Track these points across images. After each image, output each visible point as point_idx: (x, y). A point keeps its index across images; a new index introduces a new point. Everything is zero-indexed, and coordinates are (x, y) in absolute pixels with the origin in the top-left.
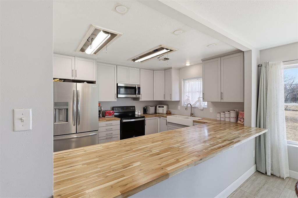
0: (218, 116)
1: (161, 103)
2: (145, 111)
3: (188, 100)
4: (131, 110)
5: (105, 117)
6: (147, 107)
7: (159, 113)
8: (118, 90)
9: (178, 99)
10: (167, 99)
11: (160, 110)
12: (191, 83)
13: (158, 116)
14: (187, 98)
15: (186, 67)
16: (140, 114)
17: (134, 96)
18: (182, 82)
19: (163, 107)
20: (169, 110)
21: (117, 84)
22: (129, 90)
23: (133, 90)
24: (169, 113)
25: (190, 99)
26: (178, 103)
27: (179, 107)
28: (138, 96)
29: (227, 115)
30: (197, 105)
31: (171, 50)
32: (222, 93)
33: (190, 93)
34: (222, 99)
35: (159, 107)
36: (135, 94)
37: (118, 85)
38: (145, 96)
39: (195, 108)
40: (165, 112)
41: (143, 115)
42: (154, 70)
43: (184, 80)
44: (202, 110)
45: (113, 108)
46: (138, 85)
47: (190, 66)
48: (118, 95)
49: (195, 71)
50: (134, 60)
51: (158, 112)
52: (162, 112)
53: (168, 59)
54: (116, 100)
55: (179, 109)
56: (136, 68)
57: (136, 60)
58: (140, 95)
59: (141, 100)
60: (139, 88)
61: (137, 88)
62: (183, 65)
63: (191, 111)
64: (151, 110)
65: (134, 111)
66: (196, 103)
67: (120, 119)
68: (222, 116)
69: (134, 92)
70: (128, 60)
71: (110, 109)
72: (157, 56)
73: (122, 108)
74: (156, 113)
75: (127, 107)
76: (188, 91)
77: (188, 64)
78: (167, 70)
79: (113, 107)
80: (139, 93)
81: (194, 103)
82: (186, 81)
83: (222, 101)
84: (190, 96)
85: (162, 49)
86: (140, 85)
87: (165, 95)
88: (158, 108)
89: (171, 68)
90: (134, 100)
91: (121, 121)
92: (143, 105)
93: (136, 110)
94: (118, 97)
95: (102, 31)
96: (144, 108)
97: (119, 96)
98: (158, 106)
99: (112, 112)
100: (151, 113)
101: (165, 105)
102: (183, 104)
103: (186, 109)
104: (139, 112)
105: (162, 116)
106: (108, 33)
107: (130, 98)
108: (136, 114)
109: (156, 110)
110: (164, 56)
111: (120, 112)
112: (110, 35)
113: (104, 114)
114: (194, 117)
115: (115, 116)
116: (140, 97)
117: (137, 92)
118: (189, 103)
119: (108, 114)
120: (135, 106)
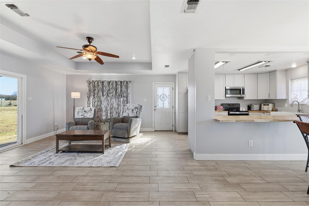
1: (266, 102)
2: (249, 108)
3: (296, 98)
4: (237, 107)
5: (216, 110)
6: (251, 105)
8: (227, 91)
9: (284, 97)
10: (272, 97)
11: (265, 108)
12: (299, 82)
13: (262, 112)
14: (295, 96)
15: (291, 69)
16: (244, 110)
17: (239, 96)
18: (290, 82)
19: (269, 105)
20: (275, 108)
21: (226, 87)
22: (234, 91)
23: (238, 91)
24: (274, 110)
25: (298, 97)
26: (284, 101)
27: (286, 105)
28: (242, 96)
30: (306, 102)
31: (269, 62)
33: (298, 92)
35: (264, 105)
36: (240, 94)
37: (226, 88)
38: (249, 95)
39: (303, 105)
40: (270, 109)
41: (247, 110)
42: (258, 74)
43: (292, 80)
45: (222, 105)
46: (242, 87)
47: (297, 67)
48: (226, 95)
49: (303, 71)
51: (262, 109)
52: (267, 110)
53: (270, 66)
54: (225, 99)
55: (286, 107)
56: (241, 74)
57: (240, 69)
58: (245, 95)
59: (245, 99)
60: (243, 90)
61: (241, 89)
62: (289, 67)
63: (299, 107)
64: (256, 107)
65: (238, 107)
66: (304, 100)
67: (228, 111)
69: (239, 93)
70: (234, 70)
71: (219, 105)
73: (229, 105)
74: (260, 109)
75: (233, 104)
76: (296, 90)
77: (294, 66)
78: (272, 73)
80: (244, 93)
81: (302, 100)
82: (294, 81)
84: (298, 94)
86: (244, 87)
87: (269, 94)
88: (262, 106)
89: (276, 71)
90: (239, 99)
91: (228, 113)
92: (249, 103)
93: (241, 107)
95: (221, 62)
96: (248, 105)
97: (227, 96)
98: (262, 105)
99: (222, 107)
100: (255, 109)
101: (270, 103)
102: (290, 102)
103: (292, 105)
104: (243, 108)
105: (267, 112)
106: (224, 62)
107: (236, 98)
108: (241, 109)
109: (260, 107)
110: (265, 65)
111: (228, 107)
112: (225, 63)
113: (216, 109)
114: (302, 112)
115: (224, 110)
116: (245, 96)
117: (242, 93)
118: (296, 100)
119: (219, 108)
120: (239, 104)
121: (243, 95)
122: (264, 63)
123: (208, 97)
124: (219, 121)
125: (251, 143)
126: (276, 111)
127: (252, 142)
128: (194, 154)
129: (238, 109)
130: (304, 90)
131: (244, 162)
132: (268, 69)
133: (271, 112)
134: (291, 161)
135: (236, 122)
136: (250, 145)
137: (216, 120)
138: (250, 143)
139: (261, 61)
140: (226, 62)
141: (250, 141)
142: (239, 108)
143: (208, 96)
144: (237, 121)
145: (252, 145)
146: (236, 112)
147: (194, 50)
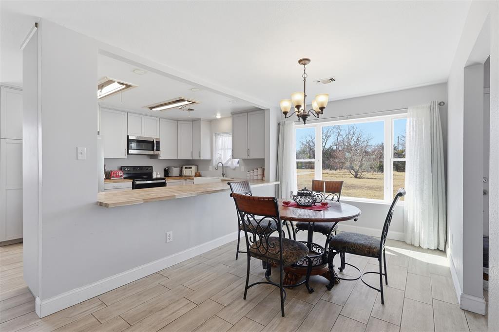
0: (248, 175)
1: (188, 163)
2: (167, 172)
3: (220, 158)
4: (147, 172)
5: (110, 179)
6: (169, 168)
7: (185, 176)
8: (129, 143)
9: (208, 158)
10: (196, 157)
11: (187, 172)
12: (223, 138)
13: (184, 179)
14: (219, 156)
15: (217, 120)
16: (159, 176)
17: (151, 153)
18: (214, 137)
19: (191, 168)
20: (199, 171)
21: (128, 136)
22: (144, 146)
23: (150, 145)
24: (198, 175)
25: (222, 157)
26: (208, 162)
28: (156, 153)
29: (255, 173)
30: (229, 164)
31: (193, 103)
32: (248, 150)
33: (222, 150)
34: (248, 155)
35: (186, 168)
36: (153, 150)
37: (129, 138)
38: (166, 153)
39: (226, 167)
40: (193, 174)
41: (163, 177)
42: (178, 121)
43: (216, 134)
44: (234, 169)
45: (121, 169)
46: (156, 139)
47: (221, 119)
48: (129, 150)
49: (227, 124)
50: (151, 108)
51: (184, 174)
52: (189, 175)
53: (193, 110)
54: (126, 157)
55: (210, 170)
56: (154, 117)
57: (153, 108)
58: (160, 152)
59: (160, 158)
60: (158, 143)
61: (155, 142)
62: (213, 117)
63: (223, 170)
64: (175, 171)
65: (150, 171)
66: (228, 161)
67: (132, 180)
68: (252, 174)
69: (150, 148)
70: (142, 107)
71: (116, 169)
72: (180, 106)
73: (135, 168)
74: (181, 175)
75: (142, 168)
76: (220, 148)
77: (219, 116)
78: (195, 121)
79: (121, 167)
80: (158, 149)
81: (226, 161)
82: (219, 136)
83: (249, 158)
84: (222, 154)
85: (184, 100)
86: (159, 139)
87: (192, 153)
88: (184, 169)
89: (199, 120)
90: (151, 158)
91: (133, 183)
92: (165, 166)
93: (154, 172)
94: (129, 153)
95: (116, 82)
96: (165, 169)
97: (131, 152)
98: (184, 167)
99: (121, 173)
100: (174, 175)
101: (193, 165)
102: (215, 163)
103: (216, 168)
104: (157, 174)
105: (189, 179)
106: (123, 84)
107: (146, 156)
108: (154, 176)
109: (181, 171)
110: (188, 107)
111: (132, 173)
112: (124, 86)
113: (108, 176)
114: (226, 177)
115: (124, 178)
116: (160, 154)
117: (155, 148)
118: (220, 161)
119: (114, 175)
120: (152, 167)
121: (158, 152)
122: (186, 103)
123: (79, 151)
124: (107, 205)
125: (169, 235)
126: (200, 176)
127: (172, 234)
128: (38, 300)
129: (149, 176)
130: (228, 149)
131: (159, 274)
132: (191, 115)
133: (195, 178)
134: (220, 248)
135: (144, 202)
136: (168, 241)
137: (101, 204)
138: (168, 237)
139: (183, 98)
140: (128, 86)
141: (168, 233)
142: (151, 174)
143: (79, 148)
144: (146, 201)
145: (171, 240)
146: (147, 181)
147: (36, 25)
